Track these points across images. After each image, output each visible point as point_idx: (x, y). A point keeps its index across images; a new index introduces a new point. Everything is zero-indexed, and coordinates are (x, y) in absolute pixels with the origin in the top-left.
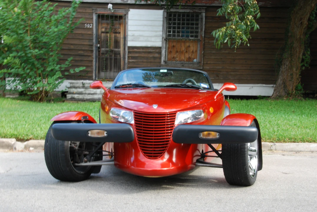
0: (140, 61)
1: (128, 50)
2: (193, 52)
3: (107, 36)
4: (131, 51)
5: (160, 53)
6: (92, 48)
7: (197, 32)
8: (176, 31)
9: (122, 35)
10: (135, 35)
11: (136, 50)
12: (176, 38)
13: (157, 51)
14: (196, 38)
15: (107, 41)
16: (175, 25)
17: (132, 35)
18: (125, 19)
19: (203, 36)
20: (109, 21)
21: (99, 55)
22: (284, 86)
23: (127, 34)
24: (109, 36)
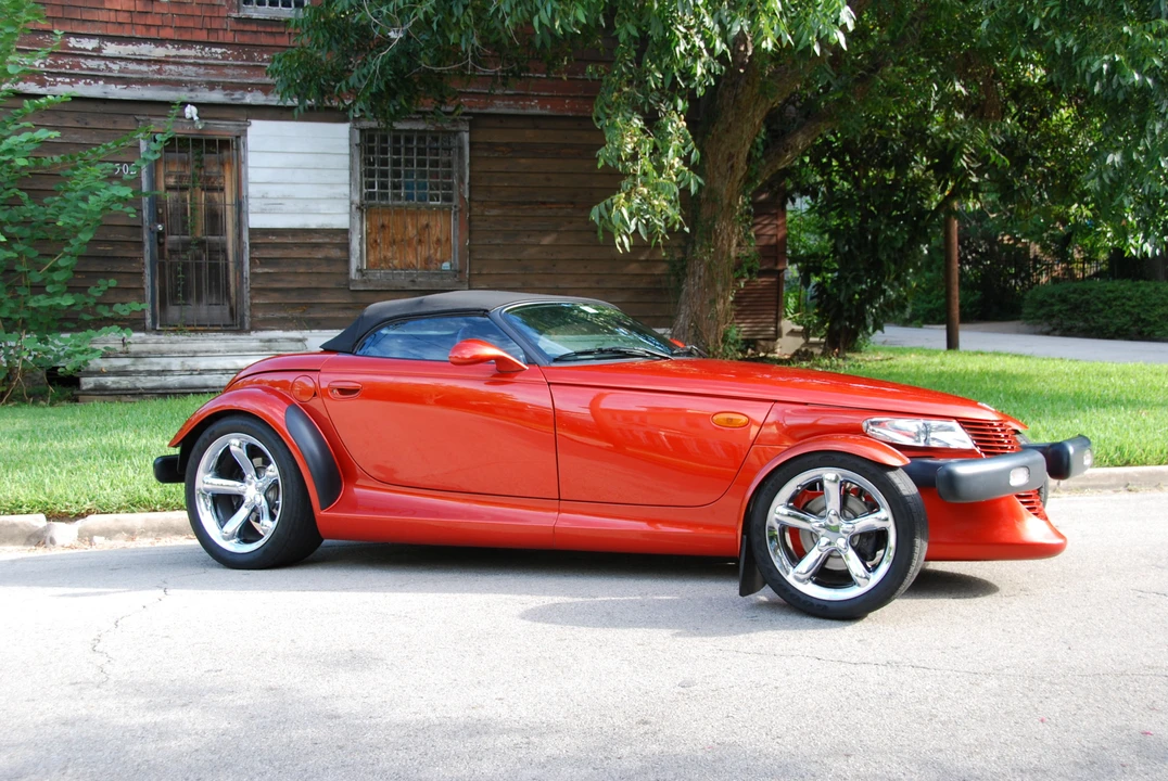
0: (285, 270)
1: (250, 239)
2: (438, 241)
3: (185, 201)
4: (259, 241)
5: (346, 247)
6: (140, 234)
7: (450, 186)
8: (389, 184)
9: (229, 198)
10: (270, 196)
11: (274, 237)
12: (390, 202)
13: (338, 241)
14: (447, 204)
15: (186, 214)
16: (387, 165)
17: (260, 195)
18: (238, 149)
19: (467, 196)
20: (190, 155)
21: (161, 255)
23: (244, 194)
24: (191, 200)
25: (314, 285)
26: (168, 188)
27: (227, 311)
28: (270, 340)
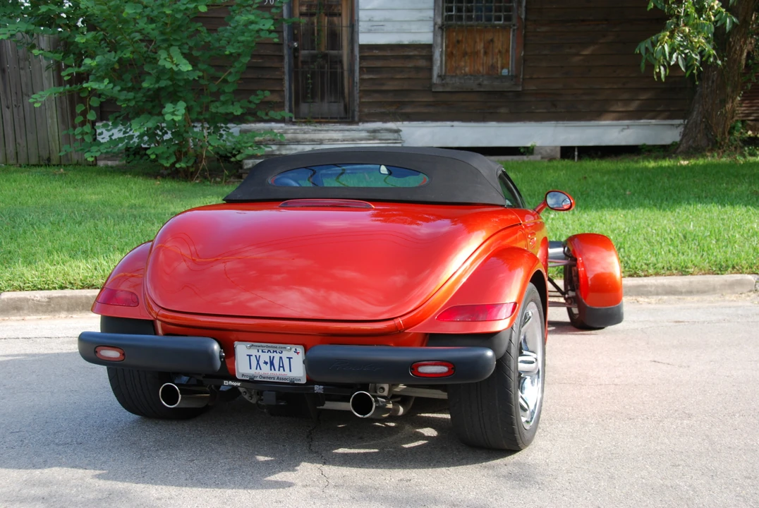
0: (385, 76)
1: (360, 52)
2: (500, 52)
3: (313, 24)
4: (366, 54)
5: (430, 58)
6: (281, 50)
7: (510, 9)
8: (464, 9)
9: (345, 21)
10: (375, 19)
11: (377, 52)
12: (464, 23)
13: (424, 54)
14: (507, 23)
15: (313, 34)
17: (368, 19)
19: (523, 17)
21: (296, 65)
22: (706, 126)
23: (356, 18)
24: (318, 23)
25: (406, 87)
26: (302, 14)
27: (342, 108)
28: (375, 131)
